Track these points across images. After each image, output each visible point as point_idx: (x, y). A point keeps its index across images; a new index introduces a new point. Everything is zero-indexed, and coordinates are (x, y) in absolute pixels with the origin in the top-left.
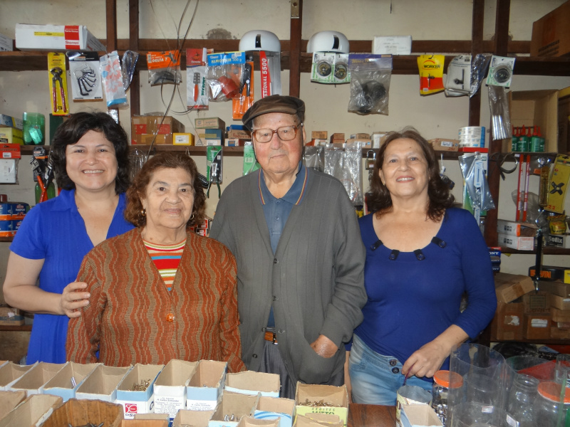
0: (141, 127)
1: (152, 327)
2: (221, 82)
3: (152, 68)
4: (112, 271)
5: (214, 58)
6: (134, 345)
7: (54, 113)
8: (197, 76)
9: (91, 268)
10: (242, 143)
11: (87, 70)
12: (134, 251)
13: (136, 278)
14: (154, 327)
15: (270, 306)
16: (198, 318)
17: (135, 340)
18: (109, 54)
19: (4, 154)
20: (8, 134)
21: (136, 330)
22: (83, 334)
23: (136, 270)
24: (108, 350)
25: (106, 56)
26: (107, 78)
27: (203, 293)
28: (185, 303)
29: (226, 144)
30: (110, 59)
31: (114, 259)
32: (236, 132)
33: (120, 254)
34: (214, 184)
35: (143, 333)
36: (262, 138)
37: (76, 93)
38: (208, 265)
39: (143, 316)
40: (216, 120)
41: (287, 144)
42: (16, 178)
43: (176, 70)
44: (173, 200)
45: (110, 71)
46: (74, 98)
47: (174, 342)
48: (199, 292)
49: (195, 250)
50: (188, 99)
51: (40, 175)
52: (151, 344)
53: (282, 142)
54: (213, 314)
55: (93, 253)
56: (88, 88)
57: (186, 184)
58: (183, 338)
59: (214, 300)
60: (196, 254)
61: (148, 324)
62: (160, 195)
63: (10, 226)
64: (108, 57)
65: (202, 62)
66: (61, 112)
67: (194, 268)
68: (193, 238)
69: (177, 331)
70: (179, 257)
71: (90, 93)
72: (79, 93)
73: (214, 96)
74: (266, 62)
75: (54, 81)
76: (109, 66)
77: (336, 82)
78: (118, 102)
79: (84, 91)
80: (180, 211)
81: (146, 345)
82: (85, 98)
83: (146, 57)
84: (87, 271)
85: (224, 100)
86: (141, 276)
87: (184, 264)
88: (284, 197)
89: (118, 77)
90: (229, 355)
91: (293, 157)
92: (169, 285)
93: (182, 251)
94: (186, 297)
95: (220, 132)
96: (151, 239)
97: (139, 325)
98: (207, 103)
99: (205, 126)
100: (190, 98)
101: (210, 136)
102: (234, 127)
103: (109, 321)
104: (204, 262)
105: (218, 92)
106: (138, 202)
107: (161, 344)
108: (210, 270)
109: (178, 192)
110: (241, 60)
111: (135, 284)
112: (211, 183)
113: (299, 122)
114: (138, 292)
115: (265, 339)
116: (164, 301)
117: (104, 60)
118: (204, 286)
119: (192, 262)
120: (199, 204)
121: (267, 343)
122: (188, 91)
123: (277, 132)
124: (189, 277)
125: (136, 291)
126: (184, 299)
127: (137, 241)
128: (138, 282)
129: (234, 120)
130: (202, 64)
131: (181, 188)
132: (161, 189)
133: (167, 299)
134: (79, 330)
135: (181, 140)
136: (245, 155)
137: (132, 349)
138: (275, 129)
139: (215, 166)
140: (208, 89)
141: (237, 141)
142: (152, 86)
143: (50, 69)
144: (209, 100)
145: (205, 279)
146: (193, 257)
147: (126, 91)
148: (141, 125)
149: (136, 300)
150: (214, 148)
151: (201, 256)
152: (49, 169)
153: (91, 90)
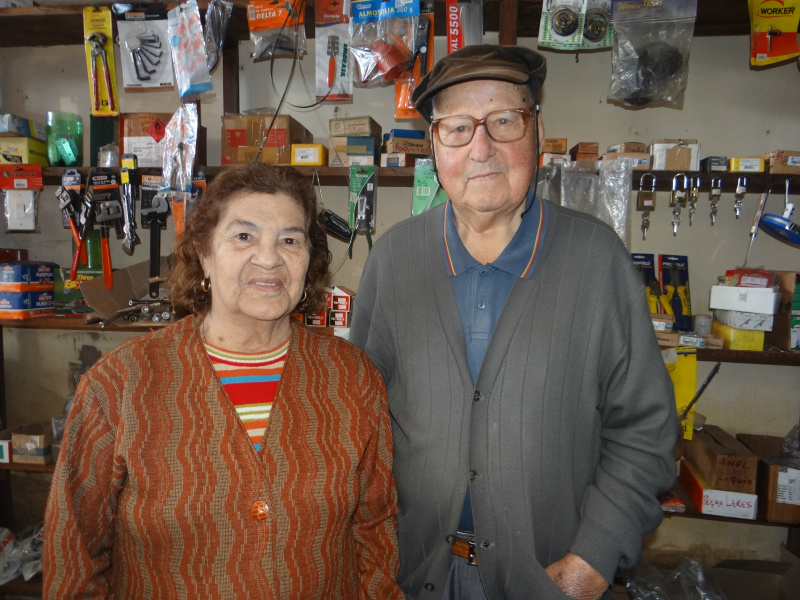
0: (238, 134)
1: (222, 533)
2: (376, 50)
3: (256, 30)
4: (138, 408)
5: (364, 7)
6: (184, 572)
7: (95, 113)
8: (333, 43)
9: (96, 402)
10: (411, 160)
11: (149, 34)
12: (186, 365)
13: (188, 425)
14: (226, 534)
15: (463, 490)
16: (317, 507)
17: (186, 560)
18: (183, 6)
19: (16, 182)
20: (21, 149)
21: (189, 539)
22: (73, 547)
23: (190, 408)
24: (130, 574)
25: (178, 9)
26: (180, 48)
27: (326, 455)
28: (291, 478)
29: (384, 164)
30: (183, 14)
31: (143, 383)
32: (401, 141)
33: (156, 370)
34: (361, 234)
35: (202, 545)
36: (452, 137)
37: (129, 78)
38: (333, 392)
39: (202, 509)
40: (367, 121)
41: (505, 149)
42: (36, 221)
43: (297, 30)
44: (265, 259)
45: (184, 36)
46: (125, 86)
47: (267, 563)
48: (319, 452)
49: (307, 362)
50: (317, 83)
51: (73, 218)
52: (219, 569)
53: (495, 144)
54: (346, 498)
55: (100, 369)
56: (150, 67)
57: (294, 229)
58: (287, 553)
59: (348, 467)
60: (308, 369)
61: (212, 527)
62: (240, 249)
63: (27, 301)
64: (181, 10)
65: (342, 16)
66: (107, 111)
67: (305, 401)
68: (301, 339)
69: (273, 540)
70: (276, 378)
71: (153, 76)
72: (135, 76)
73: (364, 76)
74: (458, 13)
75: (95, 57)
76: (183, 27)
77: (586, 47)
78: (198, 89)
79: (143, 74)
80: (280, 284)
81: (208, 571)
82: (145, 85)
83: (245, 10)
84: (89, 409)
85: (380, 85)
86: (199, 419)
87: (286, 393)
88: (497, 261)
89: (196, 45)
90: (371, 573)
91: (517, 178)
92: (257, 439)
93: (281, 364)
94: (292, 464)
95: (373, 140)
96: (221, 339)
97: (193, 529)
98: (350, 90)
99: (347, 132)
100: (321, 81)
101: (356, 149)
102: (398, 133)
103: (131, 518)
104: (325, 387)
105: (371, 69)
106: (194, 264)
107: (241, 571)
108: (337, 402)
109: (277, 244)
110: (411, 10)
111: (184, 438)
112: (356, 232)
113: (532, 101)
114: (193, 455)
115: (452, 552)
116: (247, 474)
117: (175, 16)
118: (327, 439)
119: (303, 386)
120: (318, 271)
121: (457, 561)
122: (317, 69)
123: (484, 124)
124: (297, 420)
125: (187, 452)
126: (287, 469)
127: (192, 344)
128: (193, 432)
129: (398, 120)
130: (344, 20)
131: (283, 237)
132: (244, 236)
133: (254, 469)
134: (64, 538)
135: (306, 156)
136: (416, 182)
137: (180, 580)
138: (479, 115)
139: (362, 201)
140: (352, 65)
141: (402, 158)
142: (256, 61)
143: (87, 36)
144: (354, 84)
145: (329, 421)
146: (304, 378)
147: (212, 71)
148: (238, 131)
149: (187, 474)
150: (363, 171)
151: (318, 374)
152: (87, 207)
153: (154, 71)
